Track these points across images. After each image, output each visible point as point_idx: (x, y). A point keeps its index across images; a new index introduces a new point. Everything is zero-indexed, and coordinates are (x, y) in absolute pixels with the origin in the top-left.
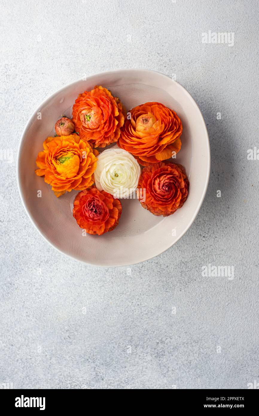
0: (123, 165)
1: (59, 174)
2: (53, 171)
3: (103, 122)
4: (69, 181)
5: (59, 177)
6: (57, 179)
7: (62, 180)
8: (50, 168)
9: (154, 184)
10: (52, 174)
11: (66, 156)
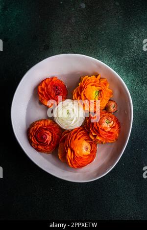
0: (72, 120)
1: (92, 85)
2: (96, 84)
3: (100, 128)
4: (84, 87)
5: (91, 84)
6: (90, 83)
7: (88, 84)
8: (98, 84)
9: (50, 132)
10: (95, 82)
11: (97, 96)
